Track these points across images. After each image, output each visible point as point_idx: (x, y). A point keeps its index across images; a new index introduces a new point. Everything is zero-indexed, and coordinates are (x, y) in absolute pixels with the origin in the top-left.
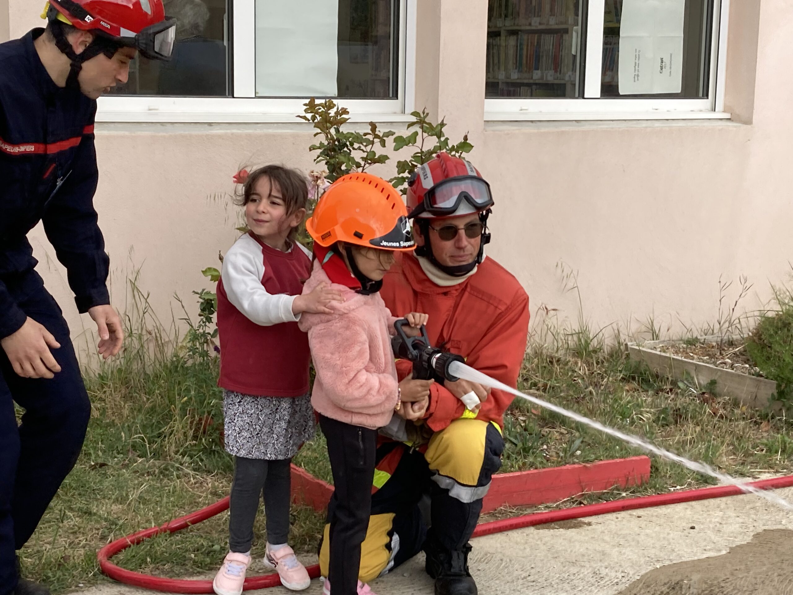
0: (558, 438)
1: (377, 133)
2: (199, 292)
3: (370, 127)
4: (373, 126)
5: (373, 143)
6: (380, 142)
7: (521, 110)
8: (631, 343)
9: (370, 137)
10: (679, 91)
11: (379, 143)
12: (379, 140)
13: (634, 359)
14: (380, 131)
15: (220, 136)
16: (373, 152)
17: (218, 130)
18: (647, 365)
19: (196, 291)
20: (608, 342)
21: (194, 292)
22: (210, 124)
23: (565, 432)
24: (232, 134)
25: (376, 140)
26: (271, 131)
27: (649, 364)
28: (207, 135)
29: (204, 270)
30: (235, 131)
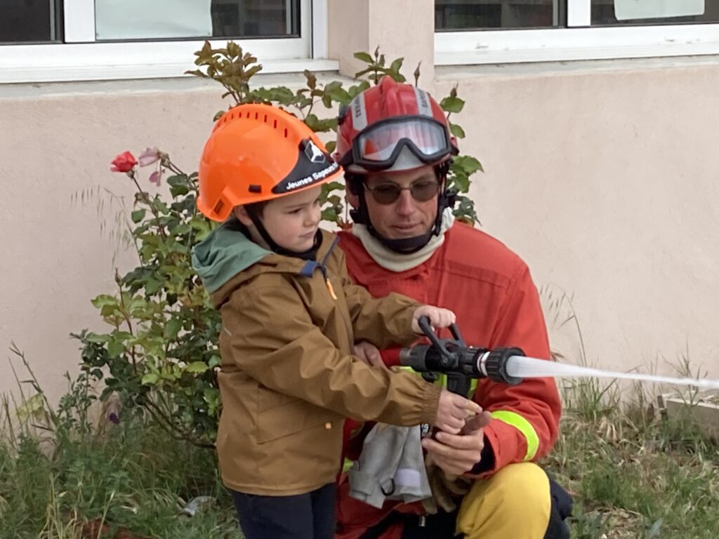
0: (619, 523)
1: (318, 87)
2: (79, 333)
3: (306, 80)
4: (311, 78)
5: (310, 102)
6: (323, 100)
7: (478, 48)
8: (668, 395)
9: (308, 95)
10: (701, 11)
11: (321, 102)
12: (320, 98)
13: (675, 418)
14: (321, 84)
15: (58, 103)
16: (313, 115)
17: (51, 93)
18: (695, 426)
19: (74, 333)
20: (625, 398)
21: (72, 334)
22: (36, 84)
23: (626, 516)
24: (76, 98)
25: (316, 98)
26: (127, 92)
27: (700, 424)
28: (40, 102)
29: (94, 298)
30: (77, 94)
